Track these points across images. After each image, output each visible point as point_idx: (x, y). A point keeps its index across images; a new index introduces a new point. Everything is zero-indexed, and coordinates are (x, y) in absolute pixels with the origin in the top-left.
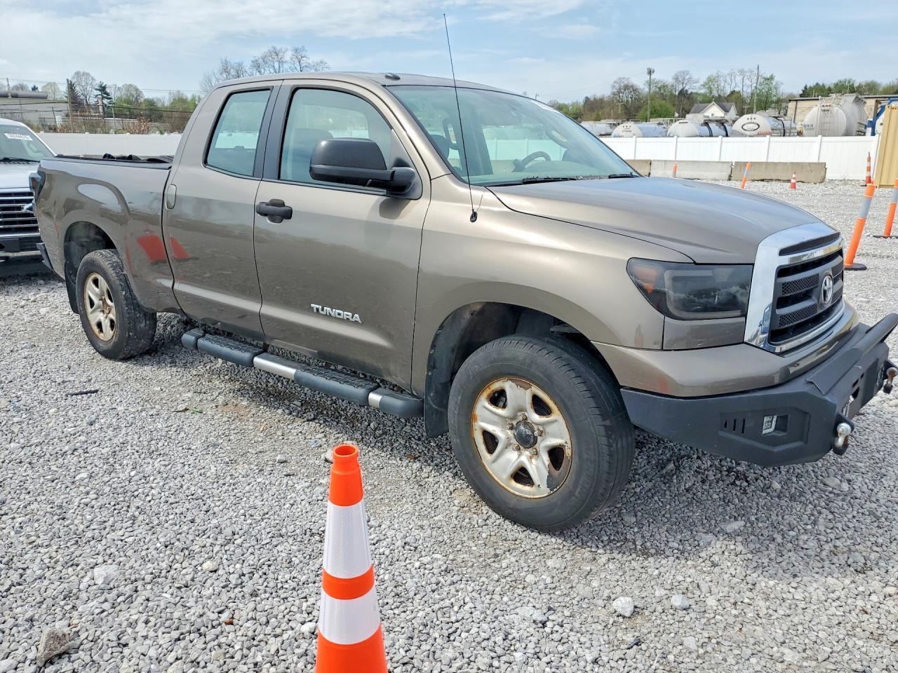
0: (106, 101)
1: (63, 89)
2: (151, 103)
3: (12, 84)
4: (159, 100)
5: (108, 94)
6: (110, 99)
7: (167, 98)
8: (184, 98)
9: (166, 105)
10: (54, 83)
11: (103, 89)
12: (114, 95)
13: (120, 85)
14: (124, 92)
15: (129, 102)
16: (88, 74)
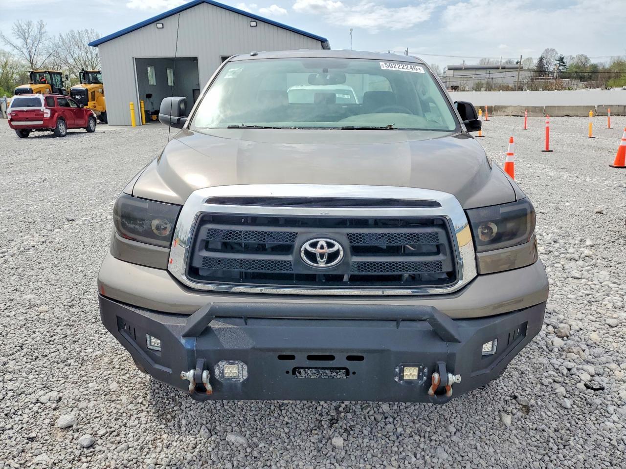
0: (561, 68)
1: (536, 61)
2: (594, 67)
3: (504, 61)
4: (601, 64)
5: (564, 63)
6: (565, 66)
7: (608, 63)
8: (623, 61)
9: (606, 68)
10: (531, 58)
11: (561, 59)
12: (568, 62)
13: (574, 56)
14: (576, 60)
15: (578, 67)
16: (554, 50)
